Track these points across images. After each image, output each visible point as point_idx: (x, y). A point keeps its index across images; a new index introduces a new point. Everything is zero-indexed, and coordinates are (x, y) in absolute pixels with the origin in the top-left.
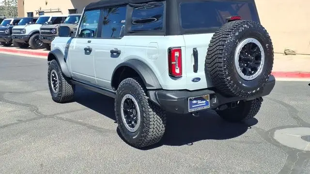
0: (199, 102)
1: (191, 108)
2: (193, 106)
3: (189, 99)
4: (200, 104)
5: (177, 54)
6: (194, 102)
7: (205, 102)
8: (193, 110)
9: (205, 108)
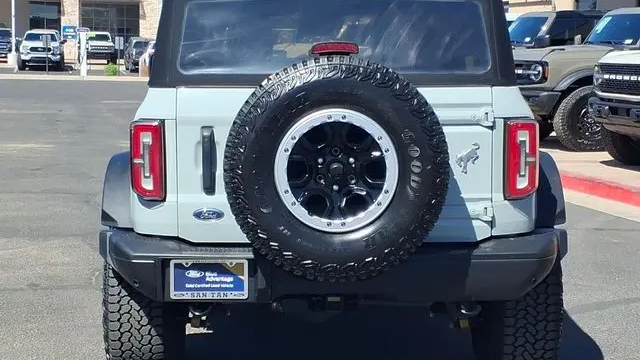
0: (210, 276)
1: (179, 287)
2: (188, 286)
3: (172, 263)
4: (213, 282)
5: (146, 139)
6: (193, 274)
7: (230, 279)
8: (187, 296)
9: (230, 297)
